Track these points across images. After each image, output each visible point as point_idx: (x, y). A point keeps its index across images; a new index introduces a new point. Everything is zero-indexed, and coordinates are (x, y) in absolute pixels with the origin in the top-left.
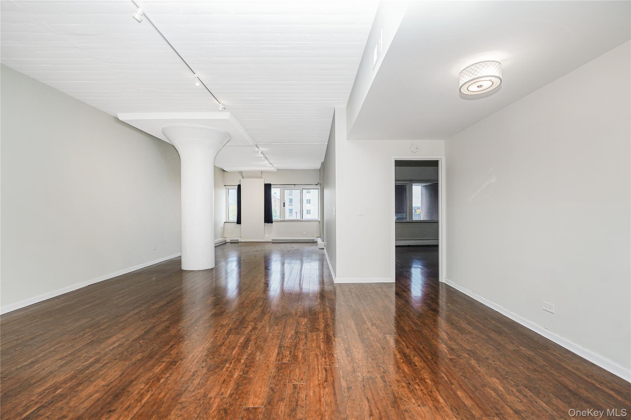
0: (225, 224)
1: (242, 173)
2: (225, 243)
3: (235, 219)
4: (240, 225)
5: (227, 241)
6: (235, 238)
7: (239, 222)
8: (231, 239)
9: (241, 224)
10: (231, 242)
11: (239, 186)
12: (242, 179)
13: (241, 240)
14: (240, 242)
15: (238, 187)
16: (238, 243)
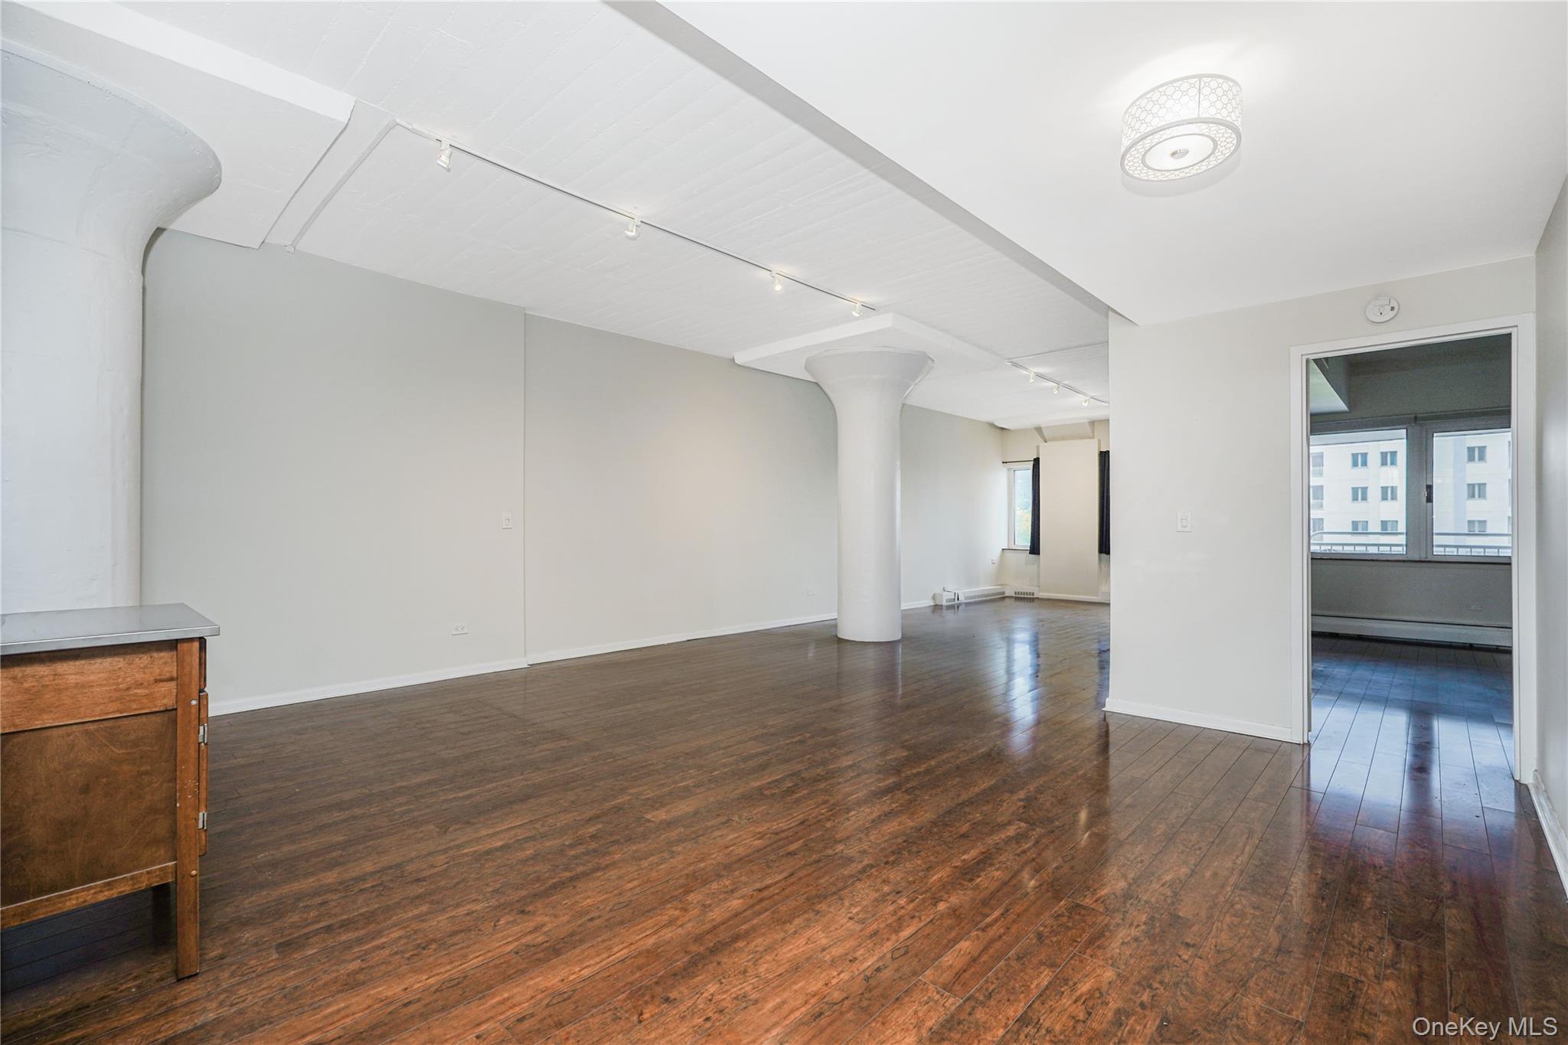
0: (1005, 554)
1: (1042, 431)
2: (1003, 598)
3: (1025, 542)
4: (1037, 556)
5: (1006, 595)
6: (1025, 587)
7: (1035, 549)
8: (1017, 591)
9: (1039, 554)
10: (1017, 599)
11: (1037, 461)
12: (1042, 444)
13: (1041, 594)
14: (1038, 598)
15: (1034, 465)
16: (1032, 600)
